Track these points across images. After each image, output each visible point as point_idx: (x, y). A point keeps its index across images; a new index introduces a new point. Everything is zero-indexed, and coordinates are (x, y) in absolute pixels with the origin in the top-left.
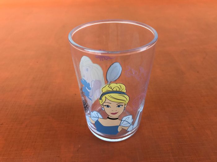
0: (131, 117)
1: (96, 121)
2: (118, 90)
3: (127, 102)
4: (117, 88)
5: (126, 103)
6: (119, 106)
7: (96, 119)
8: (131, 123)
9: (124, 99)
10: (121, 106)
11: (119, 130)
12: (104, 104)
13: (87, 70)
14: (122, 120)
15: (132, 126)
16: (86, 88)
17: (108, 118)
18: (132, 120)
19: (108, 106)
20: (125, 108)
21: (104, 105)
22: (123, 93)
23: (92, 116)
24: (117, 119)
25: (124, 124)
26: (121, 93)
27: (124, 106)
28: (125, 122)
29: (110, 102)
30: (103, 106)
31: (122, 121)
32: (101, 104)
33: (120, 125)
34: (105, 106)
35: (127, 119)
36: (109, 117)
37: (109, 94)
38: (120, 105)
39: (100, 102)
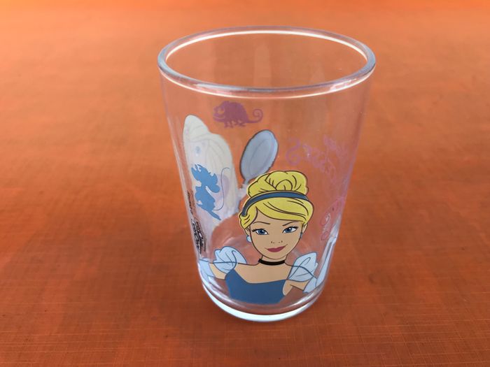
0: (313, 256)
1: (227, 272)
2: (288, 188)
3: (308, 218)
4: (286, 183)
5: (306, 222)
6: (288, 230)
7: (230, 267)
8: (312, 273)
9: (302, 211)
10: (293, 229)
11: (286, 290)
12: (253, 227)
13: (198, 150)
14: (293, 266)
15: (314, 279)
16: (207, 188)
17: (261, 261)
18: (317, 264)
19: (261, 232)
20: (301, 233)
21: (252, 229)
22: (301, 196)
23: (219, 260)
24: (283, 262)
25: (298, 274)
26: (296, 196)
27: (299, 229)
28: (301, 271)
29: (268, 220)
30: (248, 233)
31: (294, 269)
32: (245, 226)
33: (287, 279)
34: (254, 231)
35: (306, 262)
36: (264, 259)
37: (265, 201)
38: (291, 227)
39: (243, 222)
